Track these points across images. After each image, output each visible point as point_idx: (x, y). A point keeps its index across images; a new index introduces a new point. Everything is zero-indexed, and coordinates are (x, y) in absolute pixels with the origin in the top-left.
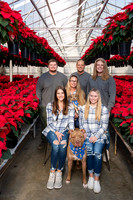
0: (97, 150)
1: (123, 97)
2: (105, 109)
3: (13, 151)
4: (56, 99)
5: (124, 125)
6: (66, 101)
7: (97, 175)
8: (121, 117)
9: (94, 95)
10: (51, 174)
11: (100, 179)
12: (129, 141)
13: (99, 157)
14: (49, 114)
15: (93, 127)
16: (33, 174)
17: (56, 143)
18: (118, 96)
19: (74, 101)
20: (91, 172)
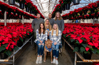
2: (60, 31)
4: (40, 28)
5: (68, 36)
6: (44, 29)
9: (55, 26)
14: (37, 34)
15: (55, 39)
17: (40, 44)
19: (48, 29)
20: (54, 57)
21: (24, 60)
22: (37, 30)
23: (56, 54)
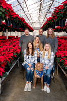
0: (49, 73)
1: (62, 47)
3: (7, 73)
4: (28, 48)
5: (62, 61)
7: (48, 85)
8: (60, 57)
10: (26, 84)
11: (50, 87)
12: (64, 69)
13: (49, 76)
14: (25, 55)
16: (18, 84)
18: (59, 46)
19: (38, 49)
20: (45, 83)
21: (11, 86)
22: (25, 51)
23: (47, 80)
